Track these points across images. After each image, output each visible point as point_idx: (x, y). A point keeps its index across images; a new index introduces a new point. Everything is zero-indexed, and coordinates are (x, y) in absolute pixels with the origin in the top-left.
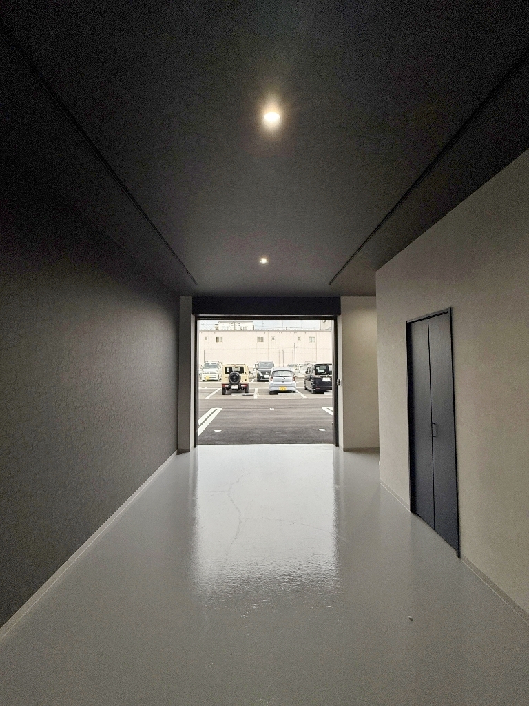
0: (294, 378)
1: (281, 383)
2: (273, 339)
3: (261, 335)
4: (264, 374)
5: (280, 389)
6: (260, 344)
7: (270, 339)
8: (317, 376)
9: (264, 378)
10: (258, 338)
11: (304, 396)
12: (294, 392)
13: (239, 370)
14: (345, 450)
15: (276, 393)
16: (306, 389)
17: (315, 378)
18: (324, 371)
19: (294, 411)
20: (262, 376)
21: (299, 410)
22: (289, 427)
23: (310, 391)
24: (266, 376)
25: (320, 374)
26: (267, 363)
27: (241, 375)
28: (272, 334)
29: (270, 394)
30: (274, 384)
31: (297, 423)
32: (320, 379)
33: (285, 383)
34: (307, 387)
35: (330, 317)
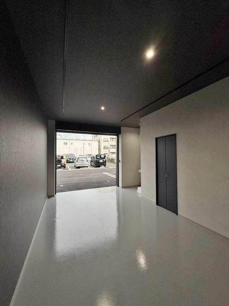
0: (87, 161)
1: (81, 163)
2: (72, 143)
3: (66, 141)
4: (70, 159)
5: (81, 166)
6: (66, 146)
7: (70, 143)
8: (97, 160)
9: (70, 161)
10: (64, 143)
11: (92, 169)
12: (87, 167)
13: (60, 157)
14: (122, 188)
15: (79, 167)
16: (91, 165)
17: (96, 161)
18: (99, 158)
19: (91, 175)
20: (69, 160)
21: (94, 174)
22: (94, 181)
23: (94, 166)
24: (71, 160)
25: (98, 159)
26: (71, 154)
27: (62, 160)
28: (71, 141)
29: (76, 168)
30: (78, 164)
31: (96, 179)
32: (99, 161)
33: (83, 163)
34: (92, 164)
35: (115, 135)
